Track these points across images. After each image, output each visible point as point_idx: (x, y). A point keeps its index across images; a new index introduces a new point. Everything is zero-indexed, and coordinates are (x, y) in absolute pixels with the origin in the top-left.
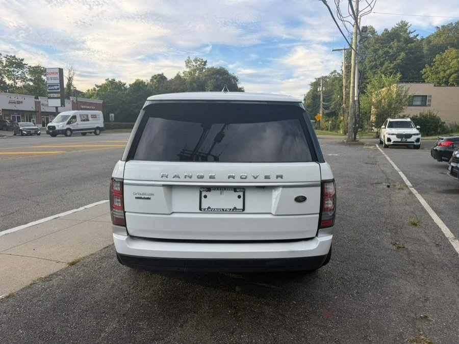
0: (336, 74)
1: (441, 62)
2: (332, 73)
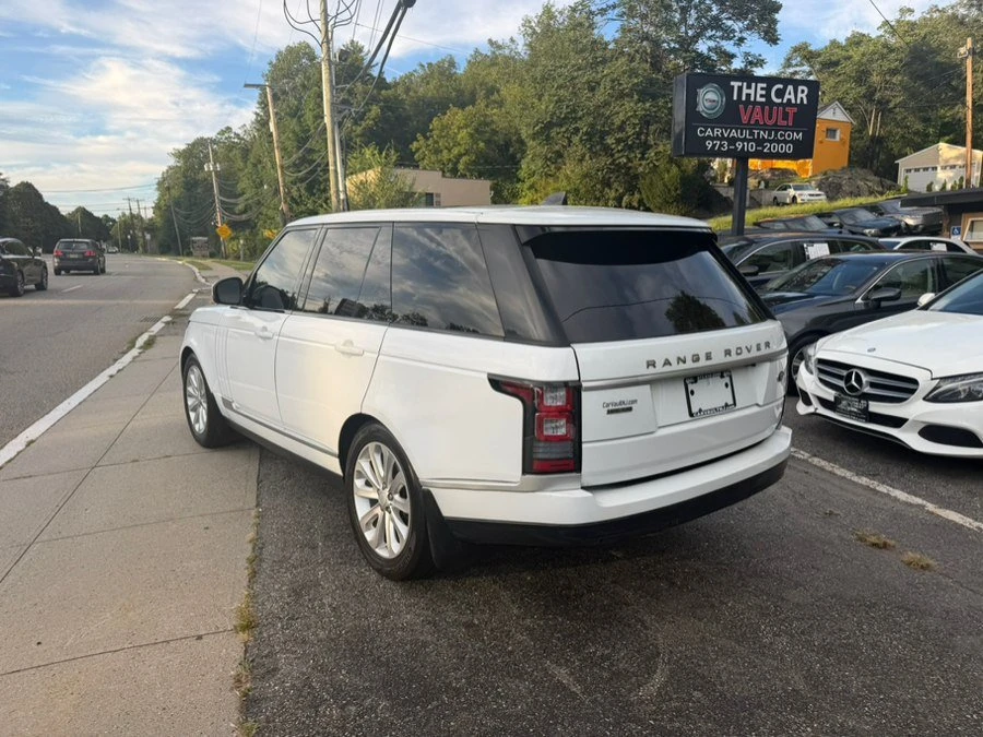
0: (232, 135)
1: (442, 130)
2: (222, 133)
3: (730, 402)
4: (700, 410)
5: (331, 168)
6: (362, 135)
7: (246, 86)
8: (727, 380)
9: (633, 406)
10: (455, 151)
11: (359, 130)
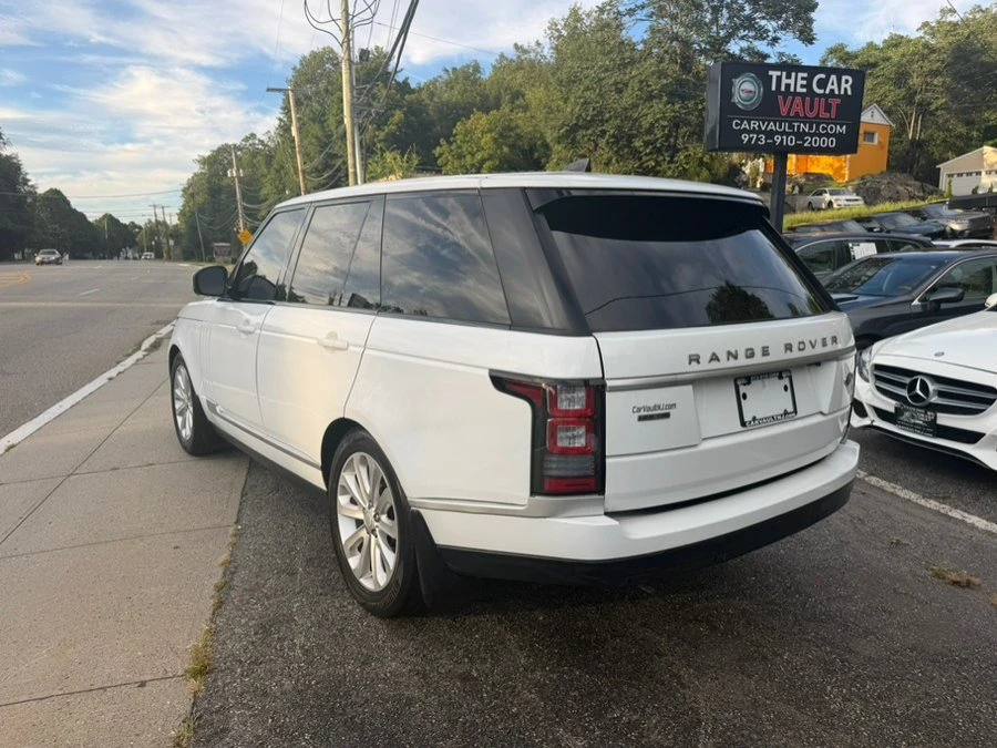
0: (257, 142)
1: (465, 136)
2: (247, 139)
3: (790, 409)
4: (754, 419)
5: (351, 170)
6: (384, 141)
7: (268, 90)
8: (786, 382)
9: (672, 411)
10: (479, 156)
11: (382, 135)
